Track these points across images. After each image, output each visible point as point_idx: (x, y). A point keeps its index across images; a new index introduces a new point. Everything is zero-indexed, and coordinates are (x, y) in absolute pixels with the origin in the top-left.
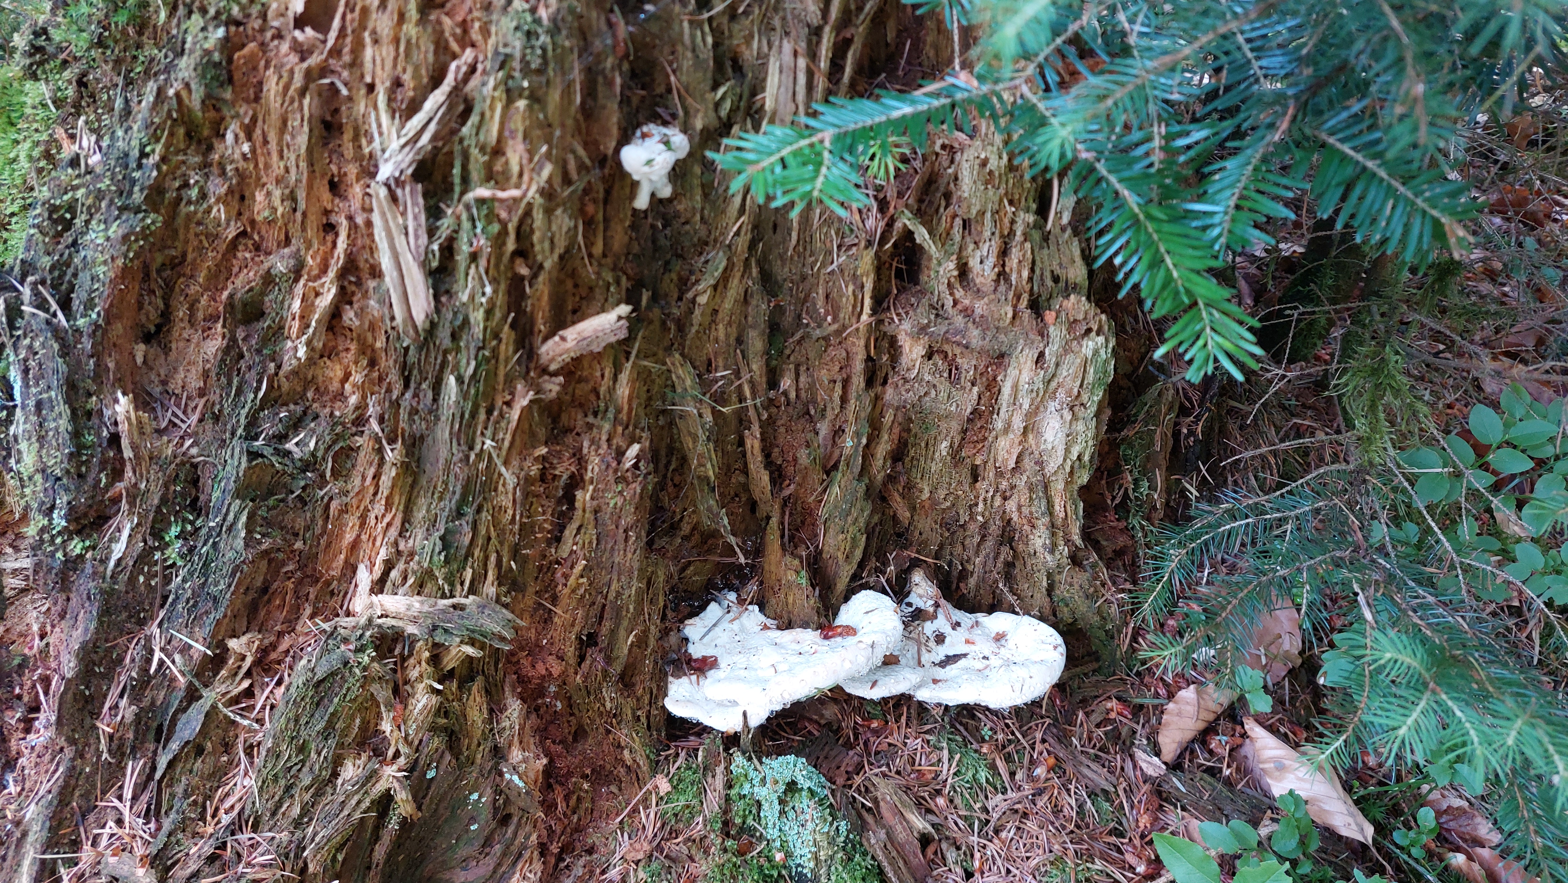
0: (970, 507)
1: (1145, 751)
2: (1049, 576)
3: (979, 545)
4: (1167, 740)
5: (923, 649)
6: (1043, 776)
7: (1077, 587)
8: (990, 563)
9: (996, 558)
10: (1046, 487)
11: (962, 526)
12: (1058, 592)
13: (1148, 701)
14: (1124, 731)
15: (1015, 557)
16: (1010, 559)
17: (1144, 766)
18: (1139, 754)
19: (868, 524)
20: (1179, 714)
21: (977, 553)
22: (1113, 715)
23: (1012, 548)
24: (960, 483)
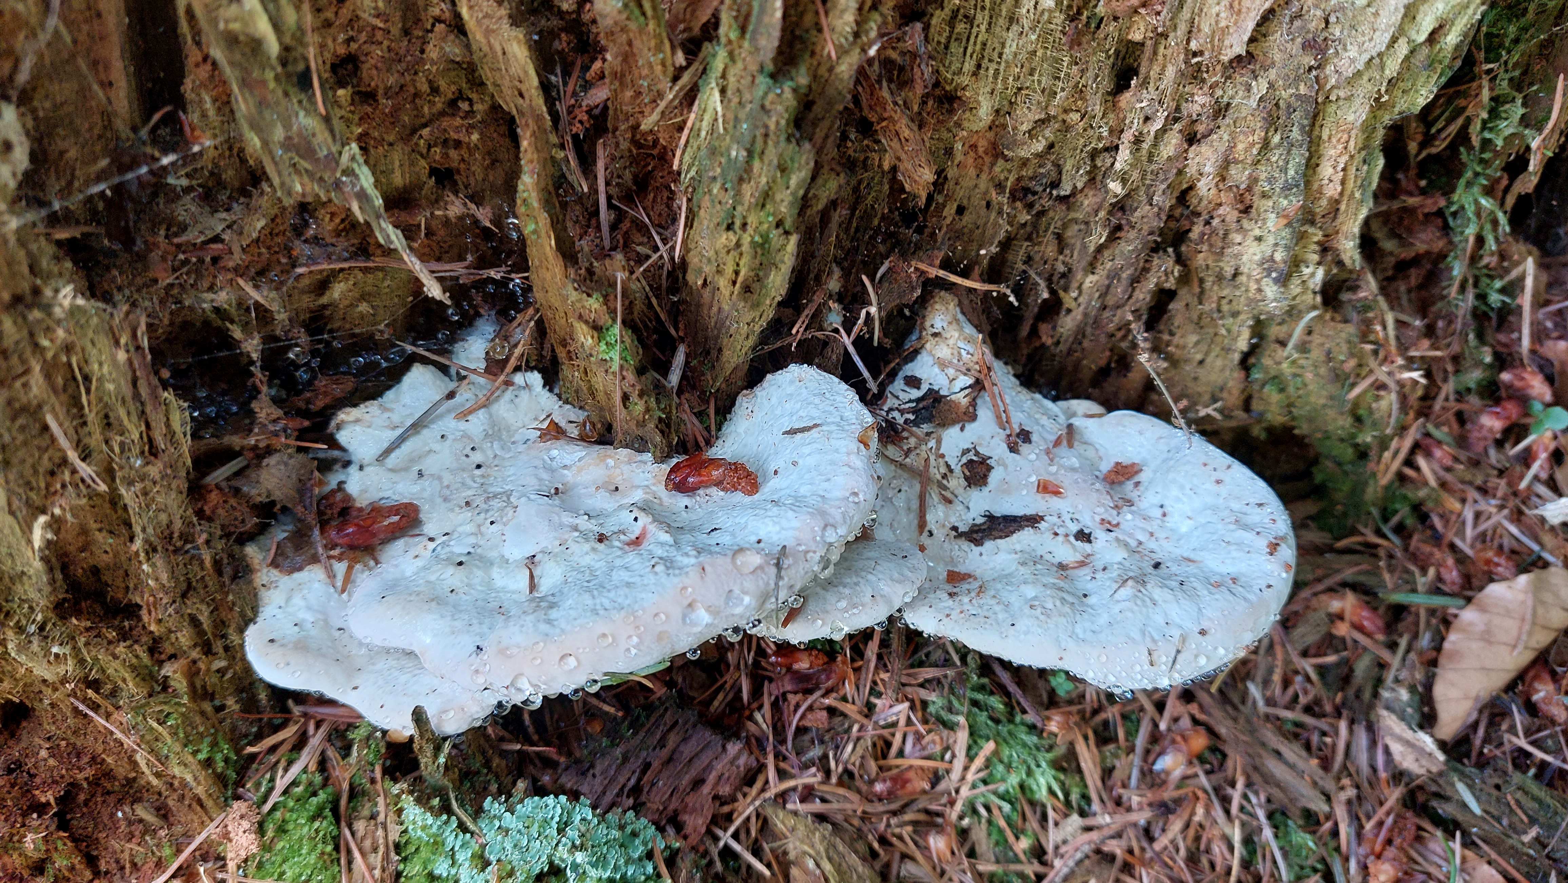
0: (1094, 154)
1: (1402, 717)
2: (1259, 328)
3: (1100, 249)
4: (1454, 693)
5: (934, 497)
6: (1177, 773)
7: (1316, 354)
8: (1119, 290)
9: (1135, 281)
10: (1315, 117)
11: (1063, 199)
12: (1267, 361)
13: (1421, 600)
14: (1362, 667)
15: (1184, 279)
16: (1170, 284)
17: (1396, 748)
18: (1389, 722)
19: (804, 203)
20: (1487, 637)
21: (1091, 268)
22: (1342, 629)
23: (1180, 260)
24: (1079, 92)
